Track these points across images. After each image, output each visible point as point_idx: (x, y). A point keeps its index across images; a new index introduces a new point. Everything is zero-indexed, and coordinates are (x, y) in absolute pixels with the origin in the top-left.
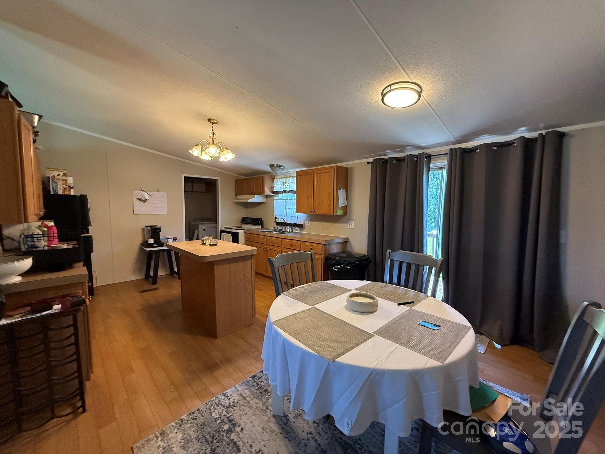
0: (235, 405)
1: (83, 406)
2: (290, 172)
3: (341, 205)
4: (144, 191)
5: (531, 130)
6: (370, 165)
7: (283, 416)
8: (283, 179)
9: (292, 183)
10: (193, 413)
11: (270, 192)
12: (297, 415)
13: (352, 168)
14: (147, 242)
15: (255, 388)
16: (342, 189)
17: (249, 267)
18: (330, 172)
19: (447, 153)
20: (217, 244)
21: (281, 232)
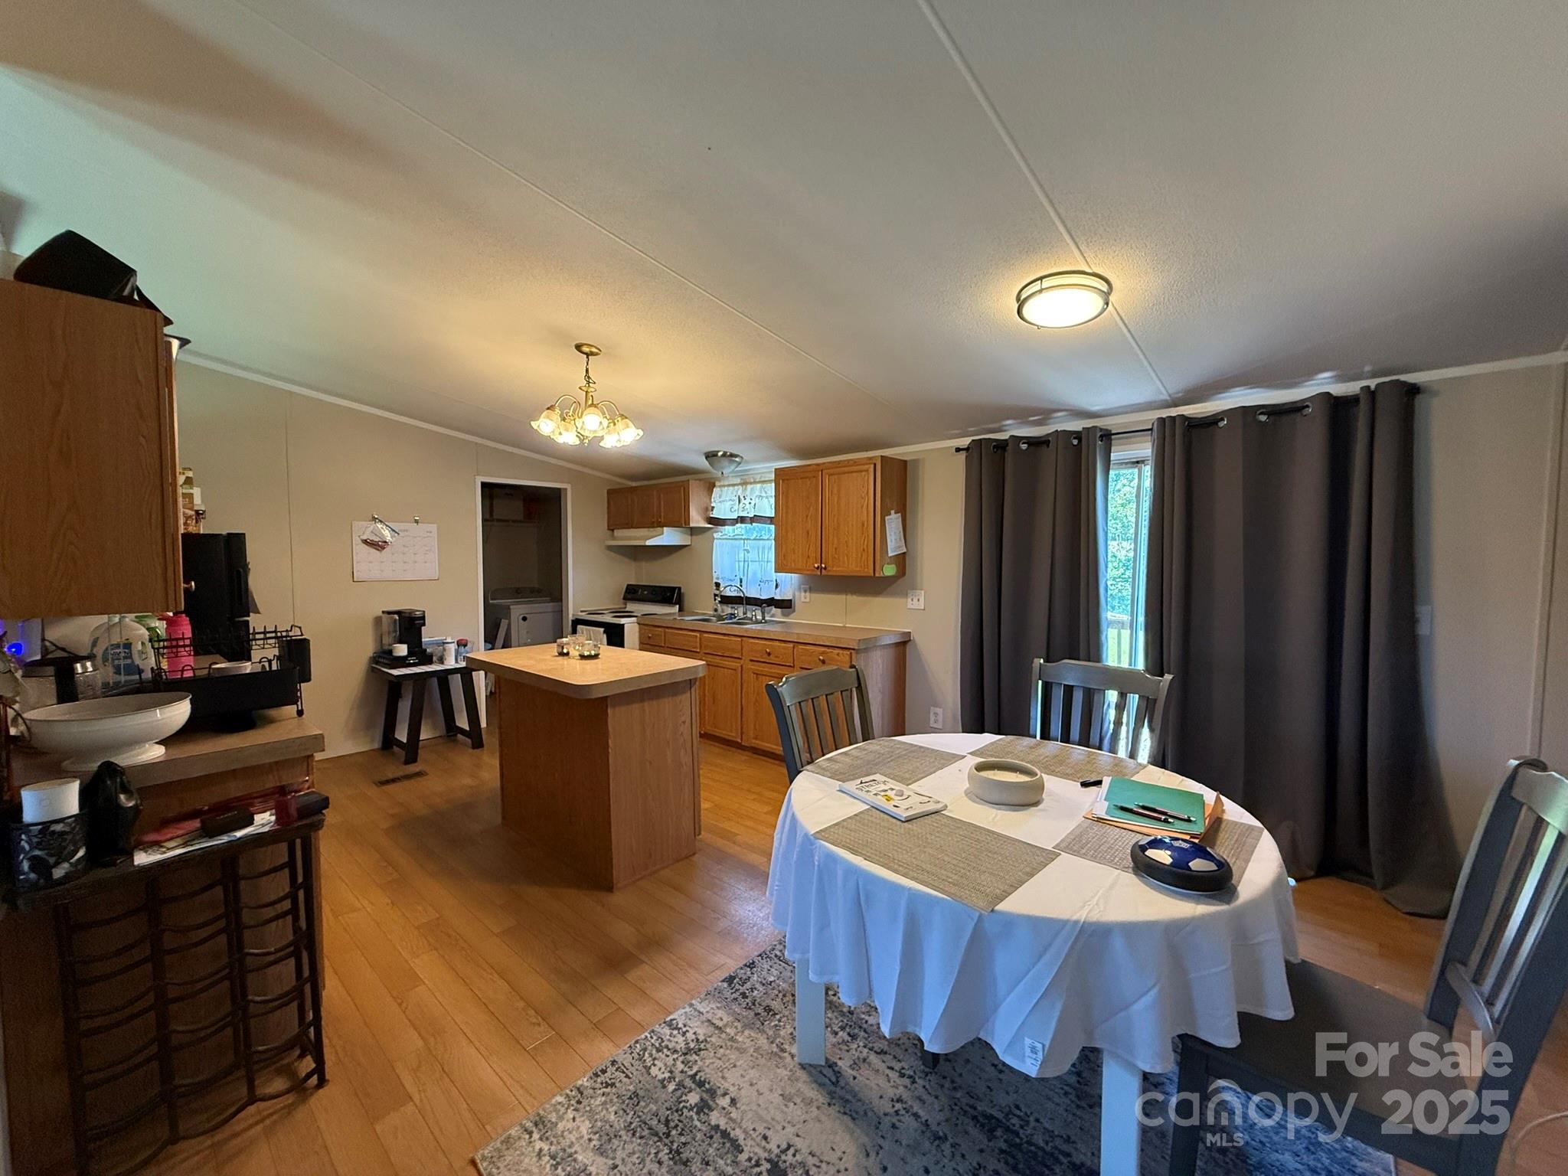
0: (702, 1046)
1: (320, 1069)
2: (757, 469)
3: (892, 552)
4: (381, 521)
5: (1342, 378)
6: (963, 455)
7: (823, 1064)
8: (736, 487)
9: (762, 497)
10: (604, 1072)
11: (702, 521)
12: (857, 1061)
13: (916, 461)
14: (390, 652)
15: (739, 1004)
16: (893, 512)
17: (684, 708)
18: (865, 471)
19: (1150, 427)
20: (598, 655)
21: (735, 620)
